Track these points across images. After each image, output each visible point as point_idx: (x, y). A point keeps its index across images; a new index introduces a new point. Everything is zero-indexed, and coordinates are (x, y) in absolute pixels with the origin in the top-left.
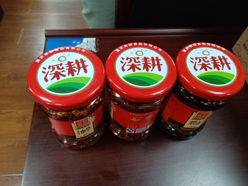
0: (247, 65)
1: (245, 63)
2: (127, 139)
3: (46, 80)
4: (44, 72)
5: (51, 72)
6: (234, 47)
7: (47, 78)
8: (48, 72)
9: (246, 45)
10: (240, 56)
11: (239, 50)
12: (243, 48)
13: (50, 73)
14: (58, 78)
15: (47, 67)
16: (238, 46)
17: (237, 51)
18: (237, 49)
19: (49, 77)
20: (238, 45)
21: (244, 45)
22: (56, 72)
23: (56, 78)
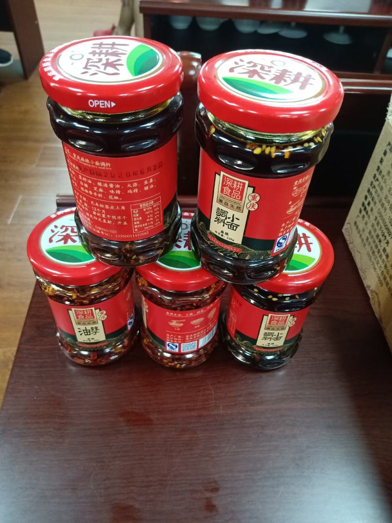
0: (361, 256)
1: (359, 252)
2: (170, 364)
3: (51, 241)
4: (53, 231)
5: (62, 233)
6: (344, 227)
7: (53, 239)
8: (58, 232)
9: (357, 224)
10: (352, 241)
11: (350, 232)
12: (354, 228)
13: (59, 234)
14: (66, 242)
15: (60, 226)
16: (349, 225)
17: (348, 233)
18: (347, 230)
19: (55, 239)
20: (348, 223)
21: (355, 223)
22: (68, 235)
23: (63, 241)
